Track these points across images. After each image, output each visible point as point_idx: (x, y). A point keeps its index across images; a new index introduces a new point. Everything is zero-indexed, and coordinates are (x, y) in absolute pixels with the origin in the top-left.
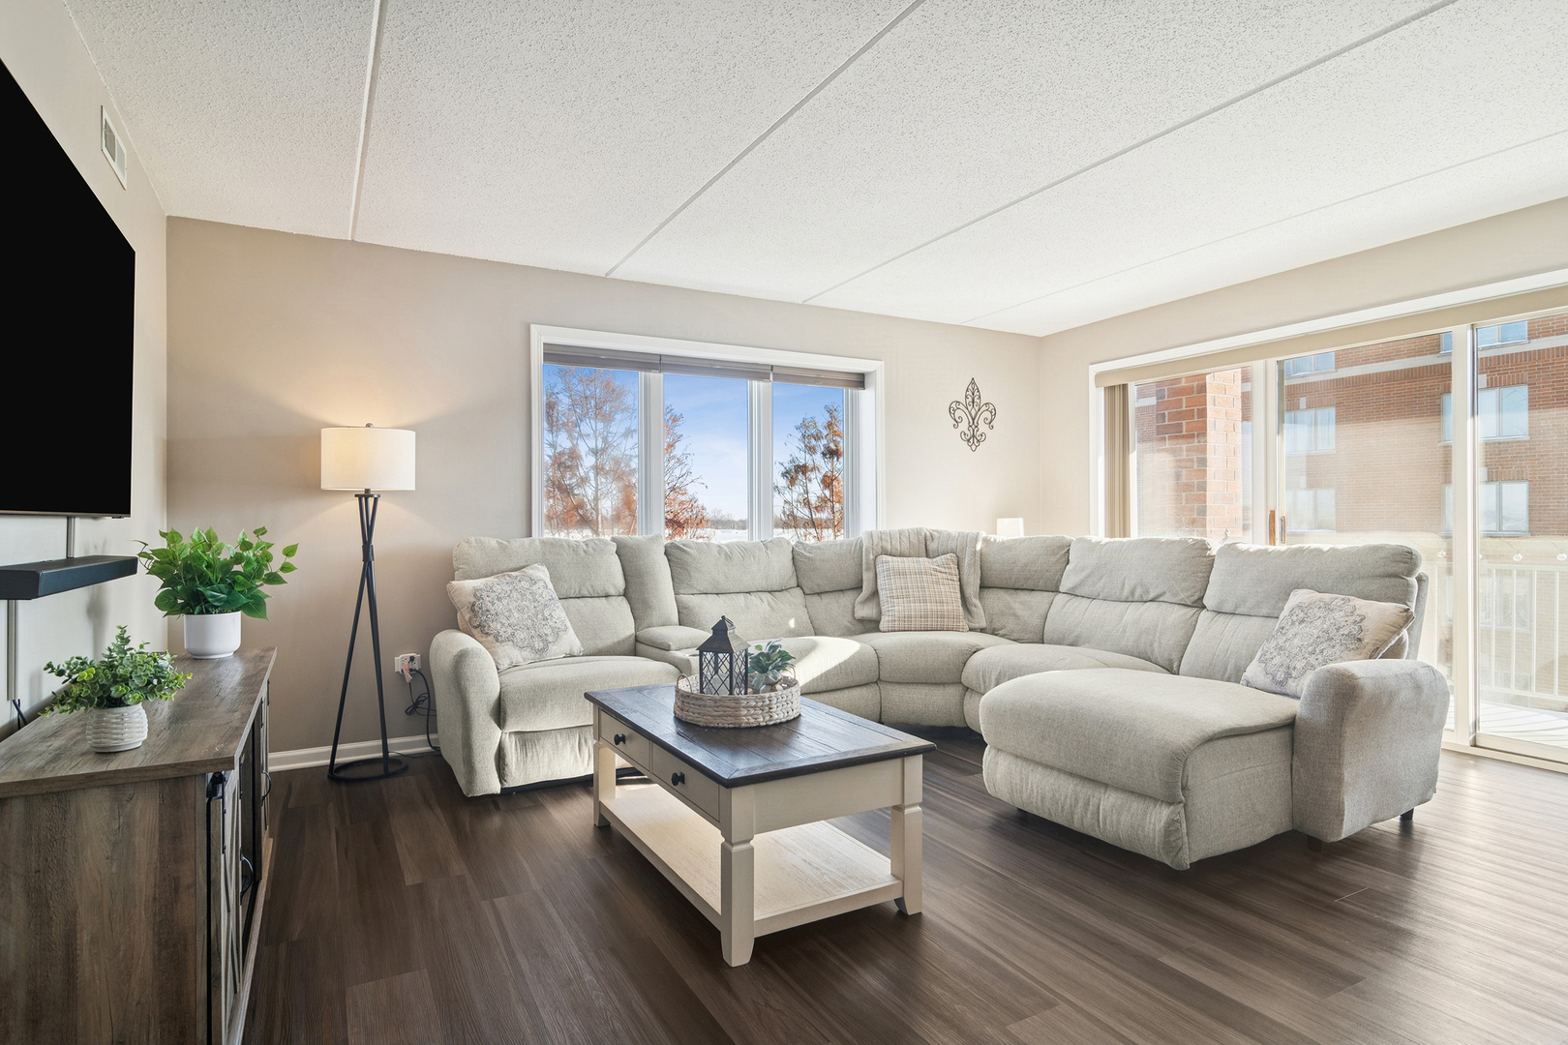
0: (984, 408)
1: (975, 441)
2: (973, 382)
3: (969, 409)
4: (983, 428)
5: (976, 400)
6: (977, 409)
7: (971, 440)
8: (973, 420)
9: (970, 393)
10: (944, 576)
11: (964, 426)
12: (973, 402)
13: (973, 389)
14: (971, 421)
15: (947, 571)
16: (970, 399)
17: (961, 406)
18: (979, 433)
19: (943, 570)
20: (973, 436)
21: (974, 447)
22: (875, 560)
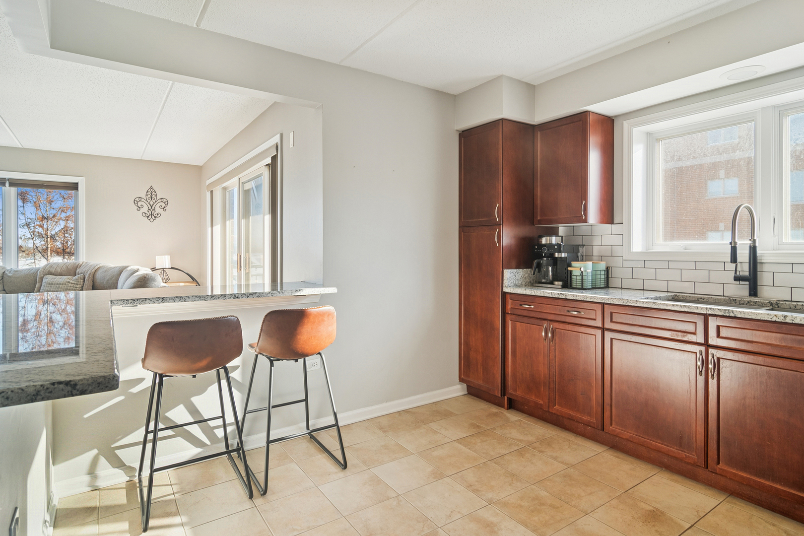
0: (160, 200)
1: (153, 217)
2: (151, 188)
3: (149, 201)
4: (158, 210)
5: (153, 196)
6: (154, 201)
7: (150, 217)
8: (152, 207)
9: (149, 193)
10: (72, 285)
11: (145, 209)
12: (151, 198)
13: (151, 193)
14: (150, 207)
15: (76, 283)
16: (149, 196)
17: (142, 200)
18: (156, 213)
19: (73, 282)
20: (152, 214)
21: (152, 220)
22: (43, 277)
